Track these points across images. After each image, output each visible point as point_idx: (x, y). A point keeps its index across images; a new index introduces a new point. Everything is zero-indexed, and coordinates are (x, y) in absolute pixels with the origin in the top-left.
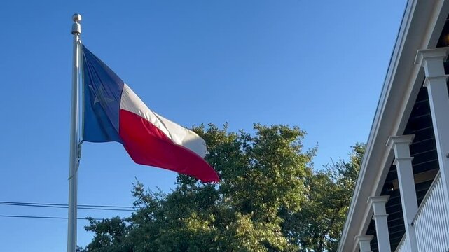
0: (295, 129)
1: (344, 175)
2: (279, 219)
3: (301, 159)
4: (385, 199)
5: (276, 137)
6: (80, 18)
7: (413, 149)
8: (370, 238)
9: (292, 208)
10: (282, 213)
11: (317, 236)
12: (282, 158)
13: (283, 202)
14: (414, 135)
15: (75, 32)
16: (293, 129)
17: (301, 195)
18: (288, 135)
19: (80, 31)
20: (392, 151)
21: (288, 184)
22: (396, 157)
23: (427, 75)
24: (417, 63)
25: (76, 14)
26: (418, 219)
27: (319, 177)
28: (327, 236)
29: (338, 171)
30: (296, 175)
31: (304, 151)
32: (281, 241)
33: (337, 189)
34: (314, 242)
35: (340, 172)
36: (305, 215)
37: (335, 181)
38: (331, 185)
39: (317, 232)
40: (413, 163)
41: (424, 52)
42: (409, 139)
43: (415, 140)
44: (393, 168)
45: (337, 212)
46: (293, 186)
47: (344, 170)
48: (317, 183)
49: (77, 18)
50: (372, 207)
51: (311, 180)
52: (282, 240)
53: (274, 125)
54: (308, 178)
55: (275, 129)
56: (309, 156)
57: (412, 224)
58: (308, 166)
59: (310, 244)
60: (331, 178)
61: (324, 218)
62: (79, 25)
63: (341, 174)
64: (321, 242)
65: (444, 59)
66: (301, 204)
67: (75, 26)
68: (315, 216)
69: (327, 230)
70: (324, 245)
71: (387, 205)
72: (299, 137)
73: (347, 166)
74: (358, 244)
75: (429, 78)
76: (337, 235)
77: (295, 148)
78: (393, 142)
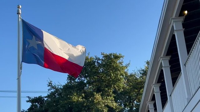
0: (120, 54)
1: (142, 75)
2: (113, 95)
3: (123, 68)
4: (159, 85)
5: (111, 59)
6: (20, 7)
7: (171, 62)
8: (153, 102)
9: (119, 90)
10: (114, 92)
11: (131, 102)
12: (114, 68)
13: (115, 87)
14: (171, 56)
15: (18, 13)
16: (118, 55)
17: (123, 84)
18: (117, 57)
19: (21, 13)
20: (161, 63)
21: (117, 79)
22: (163, 66)
23: (175, 29)
24: (171, 24)
25: (19, 5)
26: (173, 93)
27: (131, 76)
28: (135, 102)
29: (139, 73)
30: (120, 75)
31: (124, 65)
32: (114, 105)
33: (139, 81)
34: (129, 104)
35: (140, 73)
36: (125, 93)
37: (138, 77)
38: (137, 79)
39: (130, 100)
40: (171, 68)
41: (173, 19)
42: (169, 58)
43: (171, 58)
44: (162, 71)
45: (139, 91)
46: (119, 80)
47: (142, 72)
48: (130, 78)
49: (19, 7)
50: (153, 88)
51: (128, 77)
52: (115, 104)
53: (110, 53)
54: (126, 76)
55: (111, 55)
56: (126, 67)
57: (171, 95)
58: (126, 71)
59: (127, 106)
60: (136, 76)
61: (134, 94)
62: (20, 10)
63: (141, 74)
65: (182, 22)
66: (123, 88)
67: (18, 11)
68: (130, 93)
69: (135, 99)
70: (134, 106)
71: (160, 87)
72: (122, 58)
73: (143, 70)
74: (148, 105)
76: (139, 101)
77: (120, 63)
78: (161, 59)
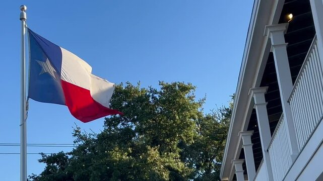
0: (189, 84)
1: (225, 117)
2: (178, 149)
3: (194, 106)
4: (251, 133)
5: (175, 91)
6: (25, 8)
7: (267, 97)
8: (242, 161)
9: (188, 141)
10: (181, 145)
11: (207, 161)
12: (180, 106)
13: (181, 137)
14: (268, 87)
15: (22, 19)
16: (187, 85)
17: (194, 132)
18: (184, 89)
19: (26, 18)
20: (253, 99)
21: (184, 124)
22: (256, 103)
23: (273, 44)
24: (266, 35)
25: (23, 6)
26: (271, 147)
27: (208, 118)
28: (214, 160)
29: (221, 114)
30: (190, 118)
31: (196, 100)
32: (180, 166)
33: (221, 127)
34: (205, 165)
35: (223, 114)
36: (197, 146)
37: (219, 121)
38: (217, 124)
39: (207, 158)
40: (267, 107)
41: (270, 27)
42: (264, 90)
43: (268, 90)
44: (254, 110)
45: (221, 143)
46: (188, 126)
47: (225, 113)
48: (205, 123)
49: (23, 8)
50: (242, 139)
51: (202, 120)
52: (181, 164)
53: (174, 82)
54: (199, 120)
55: (175, 84)
56: (200, 104)
57: (268, 151)
58: (200, 111)
59: (202, 167)
60: (216, 119)
61: (212, 148)
62: (25, 14)
63: (224, 116)
64: (210, 165)
65: (284, 32)
66: (194, 139)
67: (22, 14)
68: (206, 146)
69: (214, 157)
70: (213, 167)
71: (252, 137)
72: (193, 90)
73: (227, 110)
74: (234, 166)
75: (274, 46)
76: (221, 159)
77: (190, 98)
78: (253, 92)
